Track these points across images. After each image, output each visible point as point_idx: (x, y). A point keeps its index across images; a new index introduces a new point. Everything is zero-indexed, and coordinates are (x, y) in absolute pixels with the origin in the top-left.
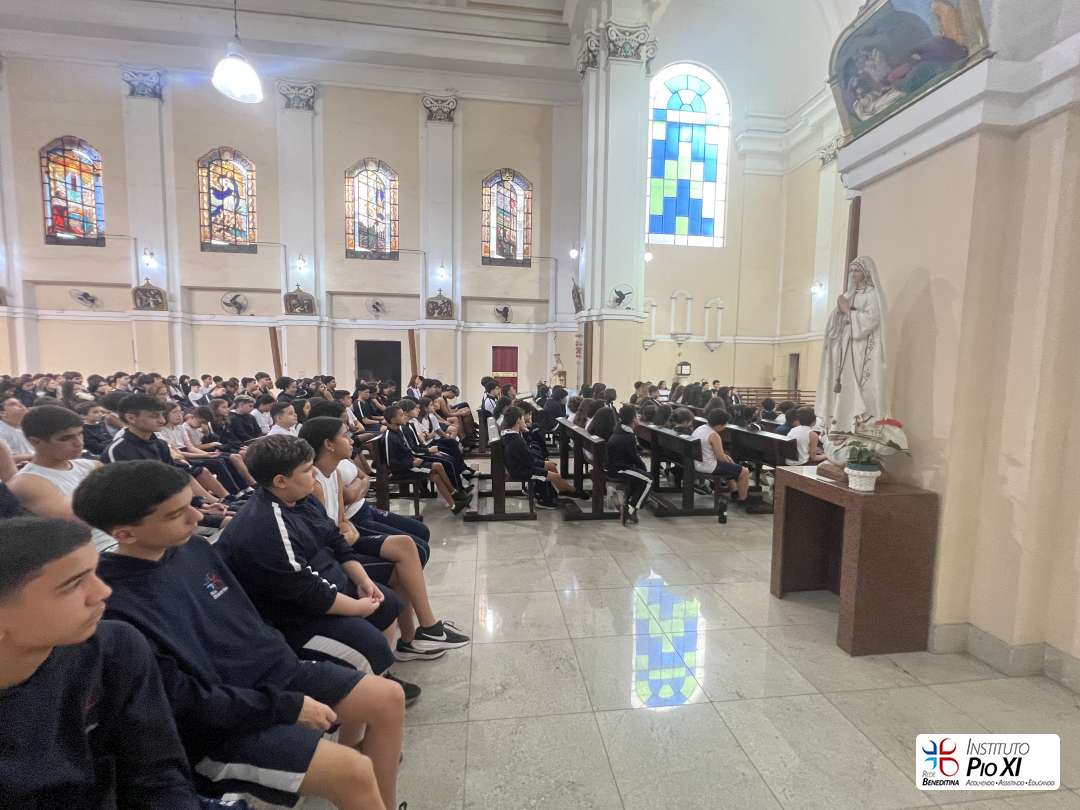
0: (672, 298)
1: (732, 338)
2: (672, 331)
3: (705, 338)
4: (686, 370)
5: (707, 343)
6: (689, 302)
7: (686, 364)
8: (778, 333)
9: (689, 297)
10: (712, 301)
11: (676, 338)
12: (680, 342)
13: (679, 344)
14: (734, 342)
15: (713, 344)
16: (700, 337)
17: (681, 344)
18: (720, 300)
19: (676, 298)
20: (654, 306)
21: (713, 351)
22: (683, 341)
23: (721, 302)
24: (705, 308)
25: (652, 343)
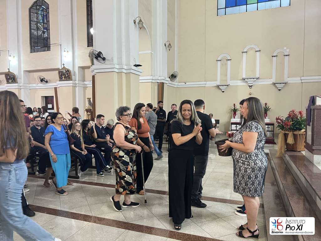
0: (243, 52)
1: (299, 78)
2: (244, 77)
3: (273, 80)
5: (274, 84)
6: (258, 53)
9: (258, 49)
10: (279, 50)
11: (247, 82)
12: (251, 85)
13: (250, 86)
14: (300, 81)
15: (279, 85)
16: (269, 80)
17: (252, 86)
18: (287, 49)
19: (246, 52)
20: (229, 60)
21: (280, 90)
22: (252, 83)
23: (288, 50)
24: (273, 56)
25: (226, 87)
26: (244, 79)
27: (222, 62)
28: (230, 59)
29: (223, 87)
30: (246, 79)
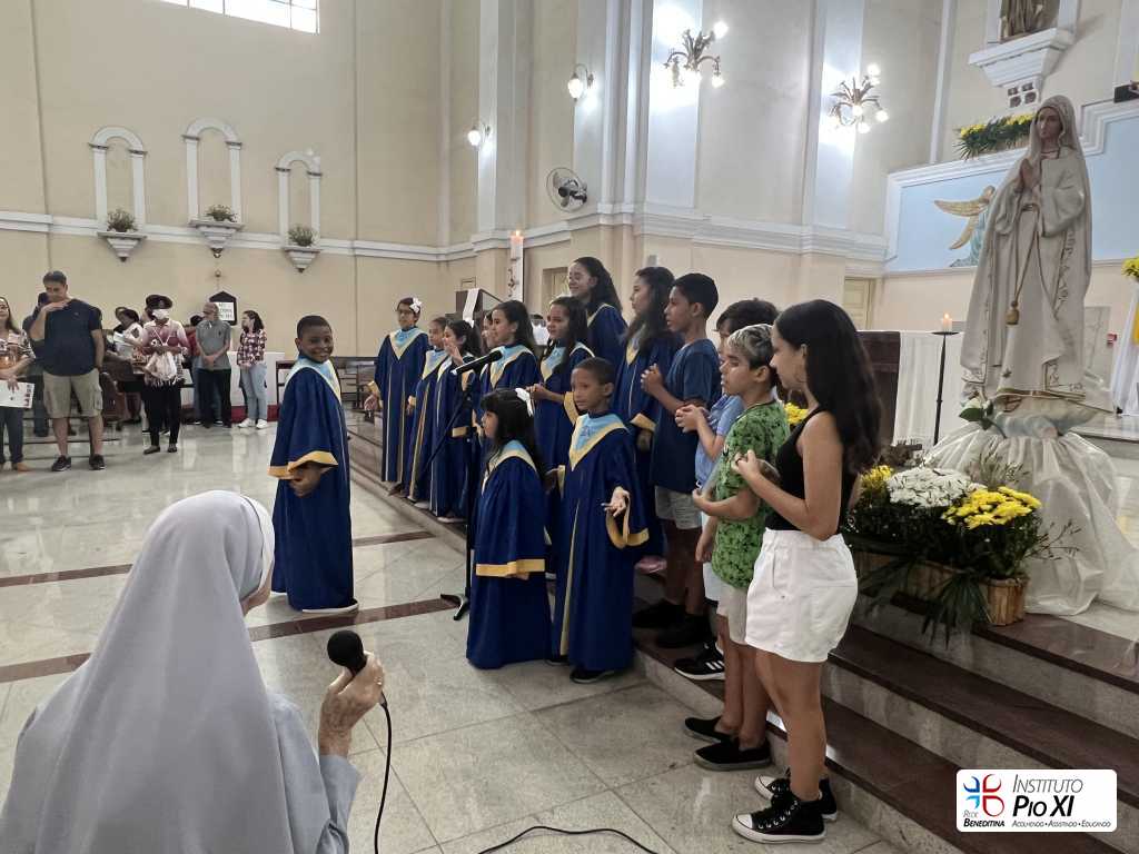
0: (186, 137)
1: (347, 243)
2: (195, 217)
3: (282, 240)
4: (225, 311)
5: (286, 251)
6: (235, 150)
7: (224, 297)
8: (446, 238)
9: (233, 138)
10: (294, 155)
11: (205, 235)
12: (217, 247)
13: (214, 250)
14: (351, 254)
15: (299, 254)
16: (270, 238)
17: (220, 250)
18: (315, 155)
19: (197, 139)
20: (137, 152)
21: (301, 270)
22: (223, 242)
23: (317, 159)
24: (278, 169)
25: (135, 243)
26: (197, 226)
27: (111, 154)
28: (142, 149)
29: (123, 242)
30: (203, 225)
